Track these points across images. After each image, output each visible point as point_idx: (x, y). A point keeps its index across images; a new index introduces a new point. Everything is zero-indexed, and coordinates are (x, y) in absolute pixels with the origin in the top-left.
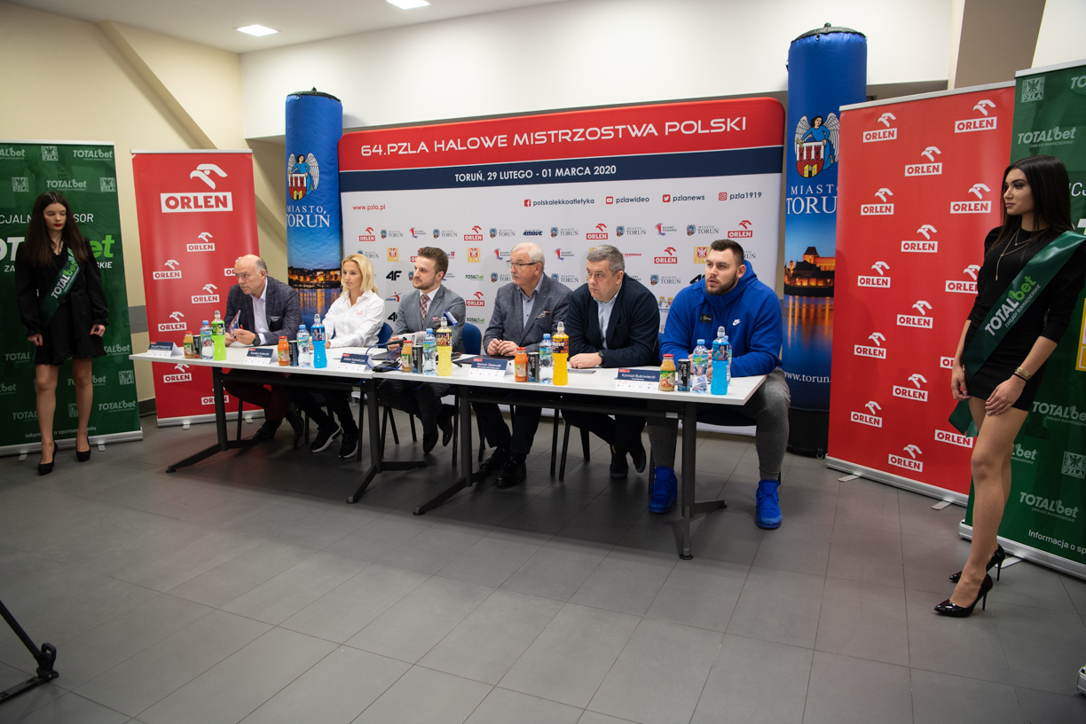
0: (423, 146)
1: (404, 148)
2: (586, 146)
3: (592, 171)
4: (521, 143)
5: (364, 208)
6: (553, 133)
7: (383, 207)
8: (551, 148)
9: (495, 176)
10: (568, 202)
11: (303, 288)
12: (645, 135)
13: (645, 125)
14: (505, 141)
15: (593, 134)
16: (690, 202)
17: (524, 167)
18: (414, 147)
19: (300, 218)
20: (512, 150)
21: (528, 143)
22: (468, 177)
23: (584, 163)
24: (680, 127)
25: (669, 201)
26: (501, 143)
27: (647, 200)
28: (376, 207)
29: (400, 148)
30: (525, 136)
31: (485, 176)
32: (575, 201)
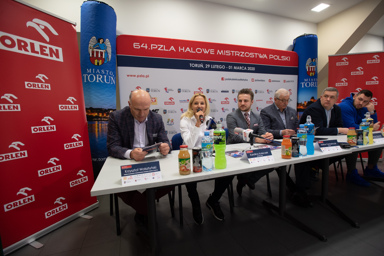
0: (172, 48)
1: (161, 48)
2: (245, 59)
3: (247, 69)
4: (220, 54)
5: (135, 76)
6: (233, 52)
7: (147, 76)
8: (232, 58)
9: (209, 66)
10: (239, 80)
11: (101, 120)
12: (264, 58)
13: (264, 54)
14: (214, 52)
15: (247, 55)
16: (276, 82)
17: (222, 64)
18: (168, 48)
19: (99, 77)
20: (216, 56)
21: (223, 54)
22: (196, 65)
23: (244, 65)
24: (273, 57)
25: (270, 82)
26: (212, 53)
27: (264, 81)
28: (143, 76)
29: (159, 47)
30: (222, 51)
31: (204, 66)
32: (241, 80)
